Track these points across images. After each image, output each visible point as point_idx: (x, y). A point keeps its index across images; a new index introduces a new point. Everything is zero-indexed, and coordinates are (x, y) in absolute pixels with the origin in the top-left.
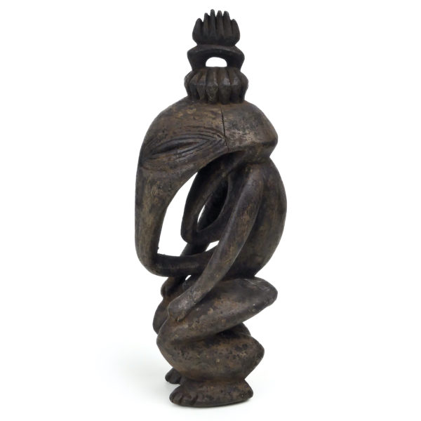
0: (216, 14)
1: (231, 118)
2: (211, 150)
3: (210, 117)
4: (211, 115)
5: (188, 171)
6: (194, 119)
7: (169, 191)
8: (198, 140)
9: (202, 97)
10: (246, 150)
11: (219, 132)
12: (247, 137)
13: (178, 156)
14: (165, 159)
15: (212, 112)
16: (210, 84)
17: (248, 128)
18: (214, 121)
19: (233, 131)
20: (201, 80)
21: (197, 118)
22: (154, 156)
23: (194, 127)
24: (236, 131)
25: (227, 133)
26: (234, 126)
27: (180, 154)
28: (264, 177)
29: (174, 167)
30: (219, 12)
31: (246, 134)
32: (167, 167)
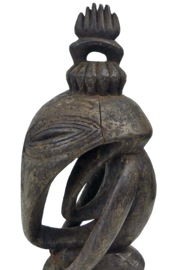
0: (98, 8)
1: (109, 108)
2: (86, 141)
3: (87, 107)
4: (88, 105)
5: (61, 161)
6: (71, 108)
7: (44, 179)
8: (73, 130)
9: (81, 88)
10: (123, 142)
11: (95, 122)
12: (124, 128)
13: (52, 145)
14: (41, 147)
15: (90, 102)
16: (89, 75)
17: (125, 119)
18: (91, 111)
19: (111, 121)
20: (81, 71)
21: (74, 108)
22: (33, 144)
23: (70, 116)
24: (114, 122)
25: (104, 124)
26: (112, 117)
27: (55, 143)
28: (140, 168)
29: (49, 155)
30: (101, 6)
31: (123, 125)
32: (43, 156)
